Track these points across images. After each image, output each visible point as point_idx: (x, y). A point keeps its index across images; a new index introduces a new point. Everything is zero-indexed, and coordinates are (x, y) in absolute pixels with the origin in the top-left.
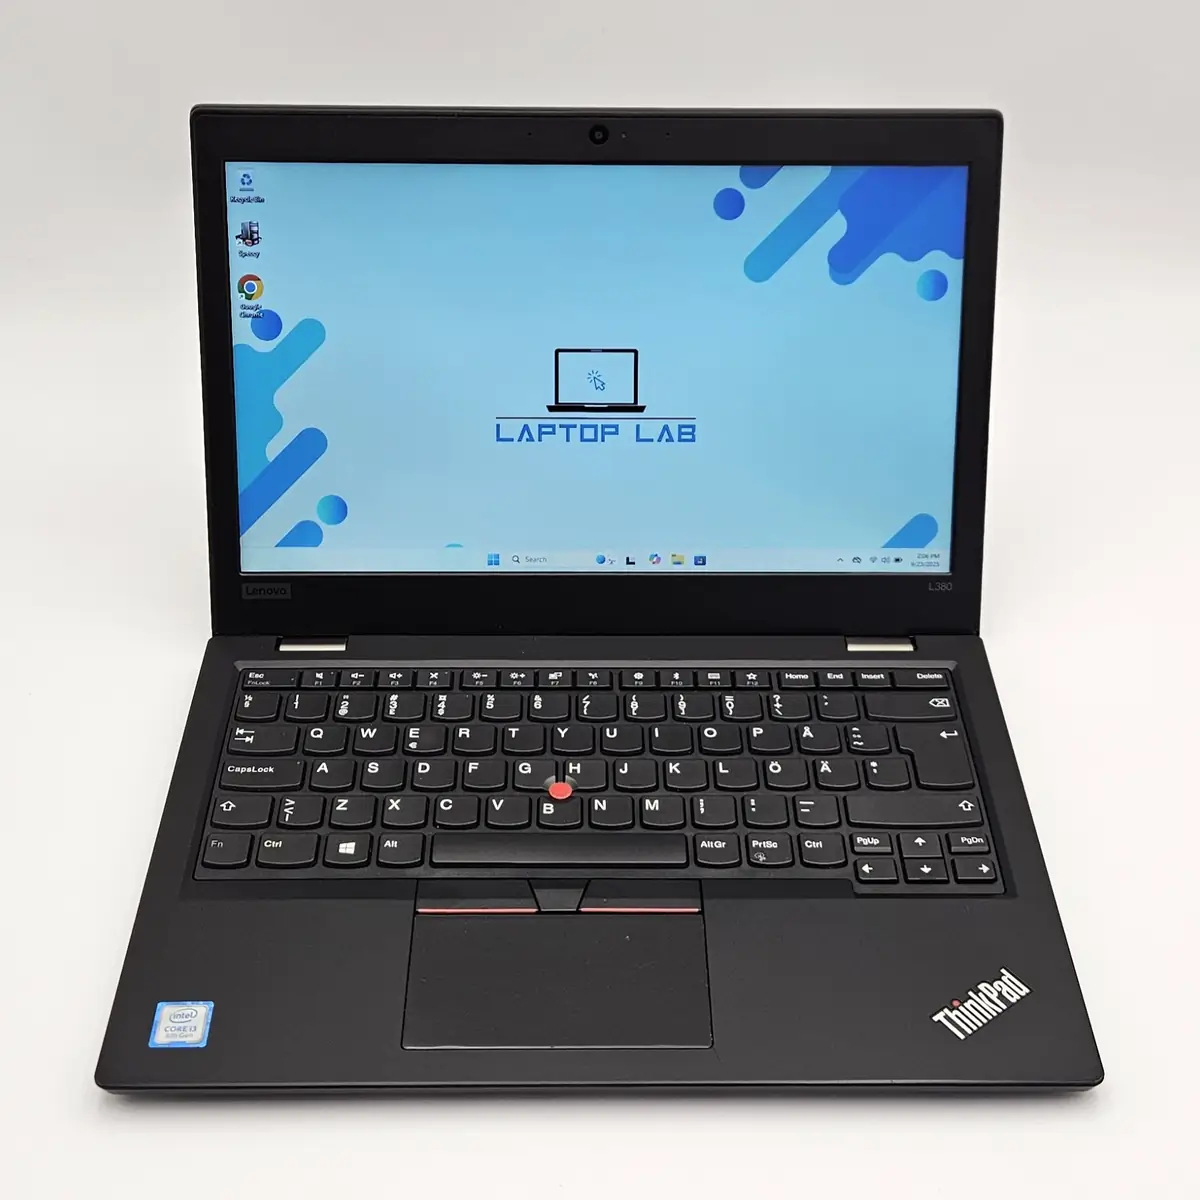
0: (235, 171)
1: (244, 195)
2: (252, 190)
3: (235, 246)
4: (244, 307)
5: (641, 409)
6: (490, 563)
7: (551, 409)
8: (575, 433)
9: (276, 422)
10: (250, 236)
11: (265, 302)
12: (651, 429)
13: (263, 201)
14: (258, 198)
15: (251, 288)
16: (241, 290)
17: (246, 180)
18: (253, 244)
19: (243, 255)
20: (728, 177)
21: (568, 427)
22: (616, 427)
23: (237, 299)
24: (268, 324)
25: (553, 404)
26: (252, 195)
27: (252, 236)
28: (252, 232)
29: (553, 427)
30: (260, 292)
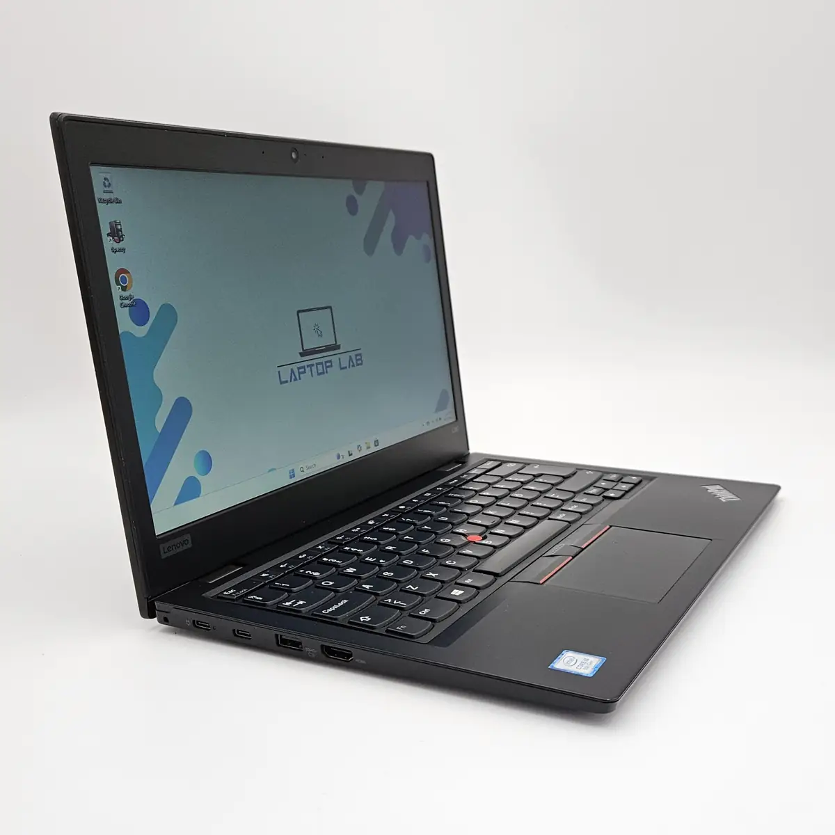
0: (98, 175)
1: (107, 196)
2: (111, 192)
3: (108, 243)
4: (122, 298)
5: (338, 347)
6: (291, 478)
7: (302, 355)
8: (314, 369)
9: (157, 396)
10: (116, 234)
11: (137, 292)
12: (345, 360)
13: (120, 202)
14: (117, 199)
15: (124, 280)
16: (118, 283)
17: (107, 184)
18: (120, 241)
19: (114, 251)
21: (311, 366)
22: (330, 361)
23: (116, 291)
24: (139, 311)
25: (302, 351)
26: (112, 196)
27: (118, 234)
28: (118, 230)
29: (304, 367)
30: (131, 281)
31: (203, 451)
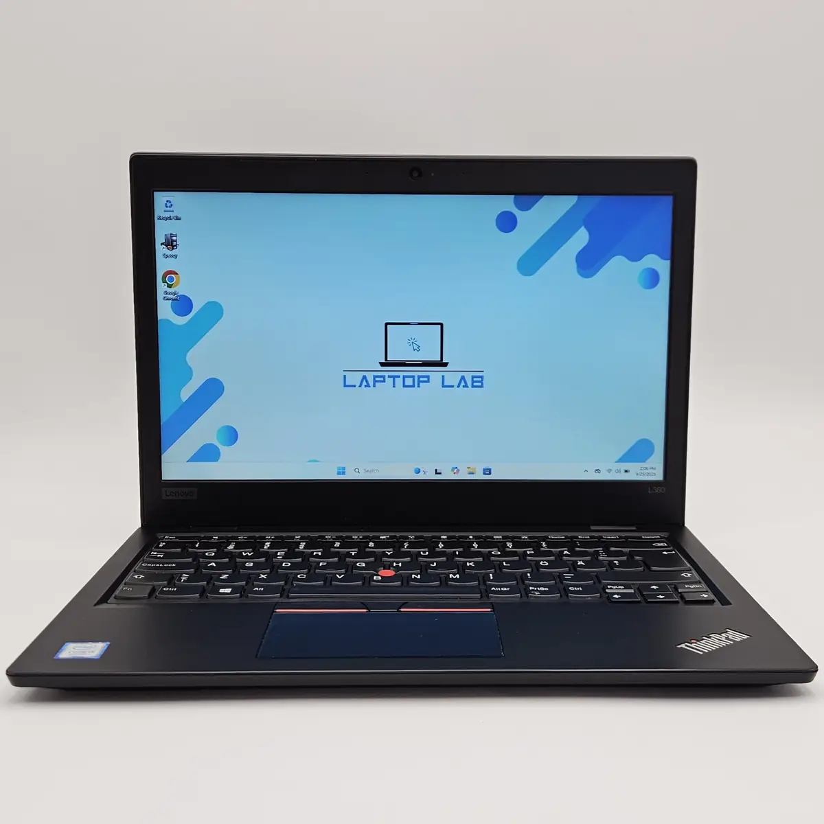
0: (160, 198)
1: (167, 215)
2: (173, 211)
3: (160, 250)
4: (166, 293)
5: (446, 365)
6: (339, 473)
7: (382, 364)
8: (399, 381)
9: (188, 374)
10: (170, 243)
11: (181, 289)
12: (452, 379)
13: (180, 219)
14: (177, 217)
15: (172, 279)
16: (164, 281)
17: (169, 204)
18: (173, 249)
19: (166, 256)
20: (506, 203)
21: (394, 377)
22: (428, 377)
23: (161, 287)
24: (183, 305)
25: (384, 361)
26: (172, 215)
27: (172, 243)
28: (173, 241)
29: (384, 377)
30: (178, 283)
31: (228, 426)
